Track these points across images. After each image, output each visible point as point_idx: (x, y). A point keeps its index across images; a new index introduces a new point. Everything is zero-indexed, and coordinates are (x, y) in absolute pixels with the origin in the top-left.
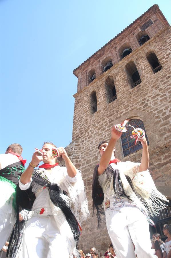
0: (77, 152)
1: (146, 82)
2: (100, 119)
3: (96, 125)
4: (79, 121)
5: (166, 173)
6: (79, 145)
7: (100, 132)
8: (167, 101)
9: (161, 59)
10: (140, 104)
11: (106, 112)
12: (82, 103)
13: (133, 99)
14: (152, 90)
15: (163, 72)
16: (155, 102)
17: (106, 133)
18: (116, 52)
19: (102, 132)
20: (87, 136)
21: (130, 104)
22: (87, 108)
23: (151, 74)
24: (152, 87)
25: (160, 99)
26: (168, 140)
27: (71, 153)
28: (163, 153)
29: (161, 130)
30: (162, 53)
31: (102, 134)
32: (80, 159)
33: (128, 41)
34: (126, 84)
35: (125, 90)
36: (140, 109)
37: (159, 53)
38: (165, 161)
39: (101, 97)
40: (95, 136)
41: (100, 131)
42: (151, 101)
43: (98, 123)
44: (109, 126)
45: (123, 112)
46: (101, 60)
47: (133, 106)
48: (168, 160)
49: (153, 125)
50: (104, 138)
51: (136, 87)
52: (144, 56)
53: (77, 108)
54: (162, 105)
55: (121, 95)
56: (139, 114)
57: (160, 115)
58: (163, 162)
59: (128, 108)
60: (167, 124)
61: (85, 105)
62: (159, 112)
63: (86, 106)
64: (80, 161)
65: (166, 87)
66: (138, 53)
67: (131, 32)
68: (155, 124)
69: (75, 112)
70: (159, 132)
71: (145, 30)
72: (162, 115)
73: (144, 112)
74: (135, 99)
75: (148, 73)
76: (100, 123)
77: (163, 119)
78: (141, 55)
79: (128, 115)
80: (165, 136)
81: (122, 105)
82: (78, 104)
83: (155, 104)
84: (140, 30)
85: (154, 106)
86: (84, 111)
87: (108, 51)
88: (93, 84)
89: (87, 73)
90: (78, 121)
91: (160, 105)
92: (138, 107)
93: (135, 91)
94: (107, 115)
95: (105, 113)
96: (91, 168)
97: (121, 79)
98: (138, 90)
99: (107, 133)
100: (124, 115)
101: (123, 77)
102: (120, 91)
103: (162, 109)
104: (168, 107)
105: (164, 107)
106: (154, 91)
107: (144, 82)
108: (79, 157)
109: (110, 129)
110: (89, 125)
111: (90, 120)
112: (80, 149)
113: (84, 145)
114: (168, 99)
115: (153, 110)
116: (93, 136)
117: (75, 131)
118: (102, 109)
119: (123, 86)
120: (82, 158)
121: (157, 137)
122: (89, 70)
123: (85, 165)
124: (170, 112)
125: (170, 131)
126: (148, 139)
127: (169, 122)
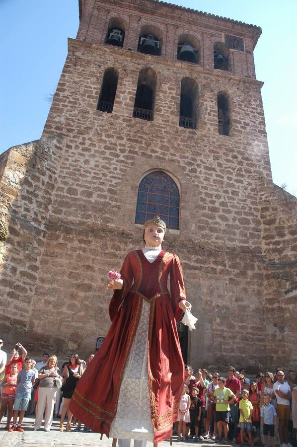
0: (55, 159)
1: (205, 136)
2: (114, 132)
3: (104, 138)
4: (70, 102)
5: (192, 280)
6: (60, 149)
7: (107, 155)
8: (222, 187)
9: (236, 121)
10: (186, 160)
11: (128, 128)
12: (83, 70)
13: (179, 145)
14: (209, 156)
15: (231, 143)
16: (208, 176)
17: (119, 164)
18: (175, 35)
19: (111, 157)
20: (81, 143)
21: (171, 149)
22: (95, 91)
23: (215, 129)
24: (211, 151)
25: (214, 177)
26: (206, 240)
27: (45, 157)
28: (196, 253)
29: (202, 220)
30: (239, 113)
31: (111, 162)
32: (56, 176)
33: (199, 37)
34: (176, 110)
35: (171, 118)
36: (184, 169)
37: (237, 110)
38: (195, 264)
39: (126, 94)
40: (97, 154)
41: (108, 152)
42: (203, 171)
43: (109, 136)
44: (127, 157)
45: (157, 152)
46: (144, 22)
47: (174, 155)
48: (198, 265)
49: (194, 206)
50: (112, 170)
51: (188, 130)
52: (216, 92)
53: (70, 72)
54: (214, 187)
55: (161, 122)
56: (181, 176)
57: (208, 199)
58: (192, 264)
59: (166, 152)
60: (211, 218)
61: (89, 81)
62: (207, 194)
63: (93, 86)
64: (56, 179)
65: (226, 168)
66: (209, 78)
67: (211, 28)
68: (197, 207)
69: (63, 76)
70: (199, 221)
71: (230, 49)
72: (210, 202)
73: (188, 179)
74: (181, 147)
75: (211, 124)
76: (113, 140)
77: (209, 207)
78: (212, 85)
79: (163, 165)
80: (204, 232)
81: (159, 140)
82: (75, 65)
83: (207, 179)
84: (223, 40)
85: (204, 182)
86: (86, 91)
87: (162, 15)
88: (117, 55)
89: (109, 17)
90: (68, 100)
91: (212, 186)
92: (182, 164)
93: (185, 135)
94: (129, 135)
95: (124, 128)
96: (74, 204)
97: (170, 93)
98: (189, 138)
99: (119, 166)
100: (157, 157)
101: (174, 95)
102: (162, 113)
103: (212, 192)
104: (220, 197)
105: (215, 193)
106: (211, 159)
107: (203, 133)
108: (56, 172)
109: (127, 163)
110: (90, 126)
111: (94, 119)
112: (60, 157)
113: (69, 156)
114: (224, 186)
115: (200, 185)
116: (93, 152)
117: (55, 115)
118: (122, 118)
119: (170, 110)
120: (60, 176)
121: (194, 226)
122: (113, 14)
123: (64, 192)
124: (220, 205)
125: (212, 230)
126: (181, 221)
127: (215, 217)
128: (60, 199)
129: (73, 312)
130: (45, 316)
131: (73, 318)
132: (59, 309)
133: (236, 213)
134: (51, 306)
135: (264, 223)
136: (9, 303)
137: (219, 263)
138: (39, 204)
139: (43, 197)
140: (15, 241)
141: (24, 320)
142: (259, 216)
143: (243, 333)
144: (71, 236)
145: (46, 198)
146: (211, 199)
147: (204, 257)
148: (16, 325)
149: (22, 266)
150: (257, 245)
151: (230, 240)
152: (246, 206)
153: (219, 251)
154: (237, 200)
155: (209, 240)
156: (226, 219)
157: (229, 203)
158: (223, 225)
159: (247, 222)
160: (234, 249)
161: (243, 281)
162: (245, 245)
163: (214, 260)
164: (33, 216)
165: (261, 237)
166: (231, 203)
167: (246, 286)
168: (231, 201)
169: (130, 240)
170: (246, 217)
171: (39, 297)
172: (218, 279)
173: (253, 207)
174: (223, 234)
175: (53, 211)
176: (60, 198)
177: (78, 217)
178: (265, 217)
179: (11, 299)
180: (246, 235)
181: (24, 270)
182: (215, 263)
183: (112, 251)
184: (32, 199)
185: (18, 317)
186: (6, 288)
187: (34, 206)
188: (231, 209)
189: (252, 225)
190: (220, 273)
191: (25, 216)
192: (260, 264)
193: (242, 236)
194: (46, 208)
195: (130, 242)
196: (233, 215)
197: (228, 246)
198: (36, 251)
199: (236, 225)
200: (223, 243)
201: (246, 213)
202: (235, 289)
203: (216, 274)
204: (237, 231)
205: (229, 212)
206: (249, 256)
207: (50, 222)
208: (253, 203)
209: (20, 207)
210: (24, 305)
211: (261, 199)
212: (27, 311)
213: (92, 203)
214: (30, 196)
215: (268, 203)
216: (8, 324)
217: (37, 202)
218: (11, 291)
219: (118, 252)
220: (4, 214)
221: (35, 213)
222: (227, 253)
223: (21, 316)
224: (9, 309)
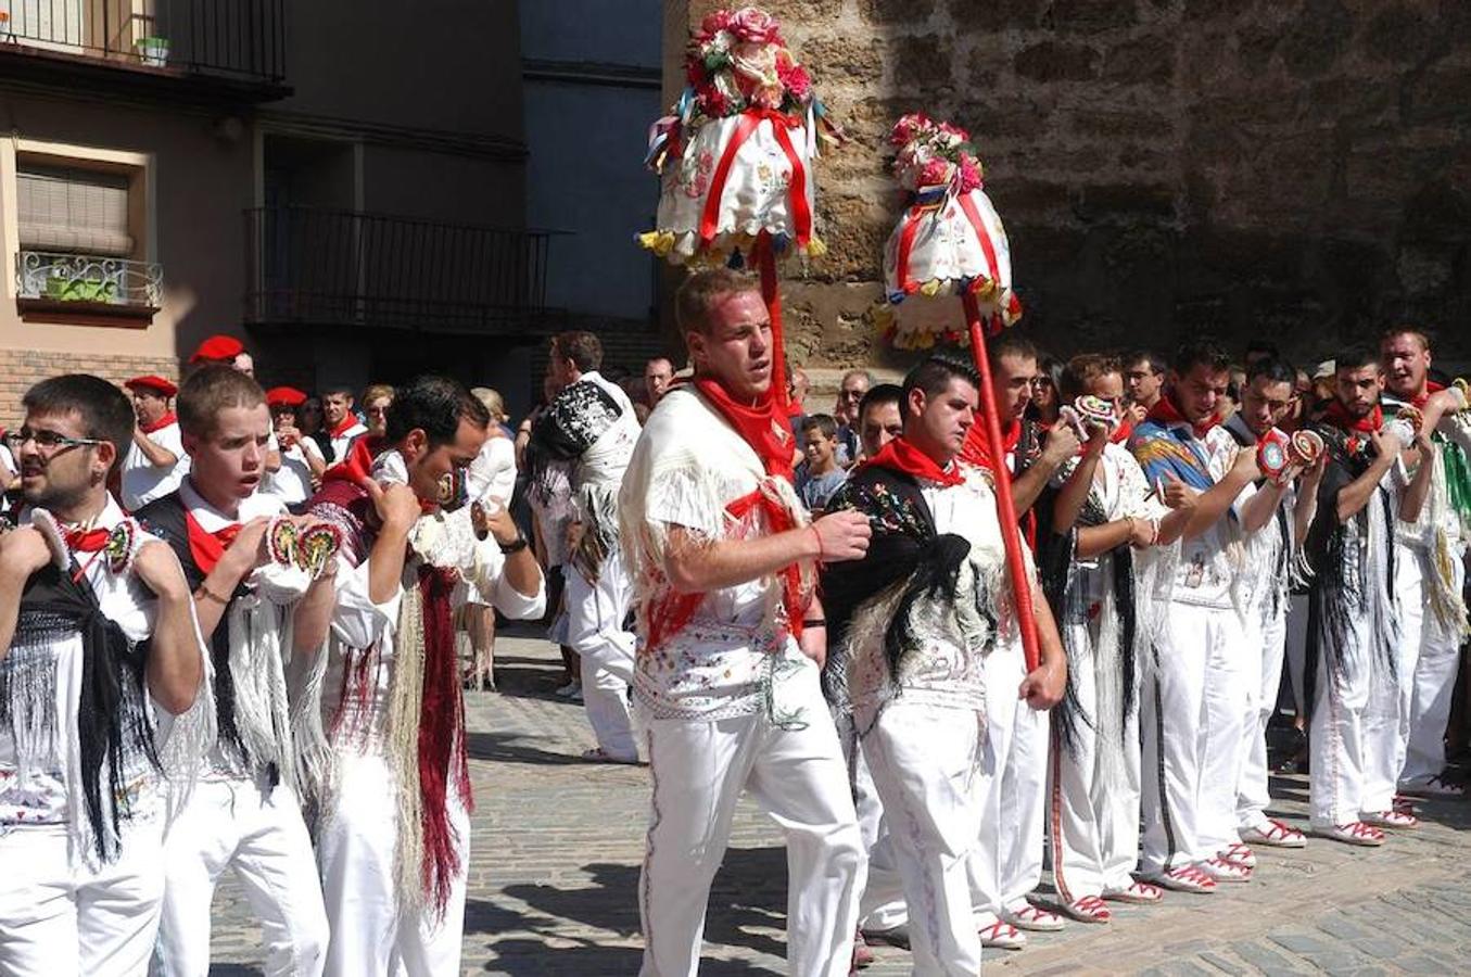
129: (1404, 68)
130: (1255, 129)
131: (1404, 101)
132: (1324, 67)
136: (1039, 114)
141: (1151, 178)
148: (1114, 216)
171: (1209, 28)
179: (1046, 89)
185: (1109, 174)
186: (1004, 36)
210: (1132, 99)
212: (1161, 127)
218: (1034, 39)
223: (1127, 161)
224: (1045, 143)
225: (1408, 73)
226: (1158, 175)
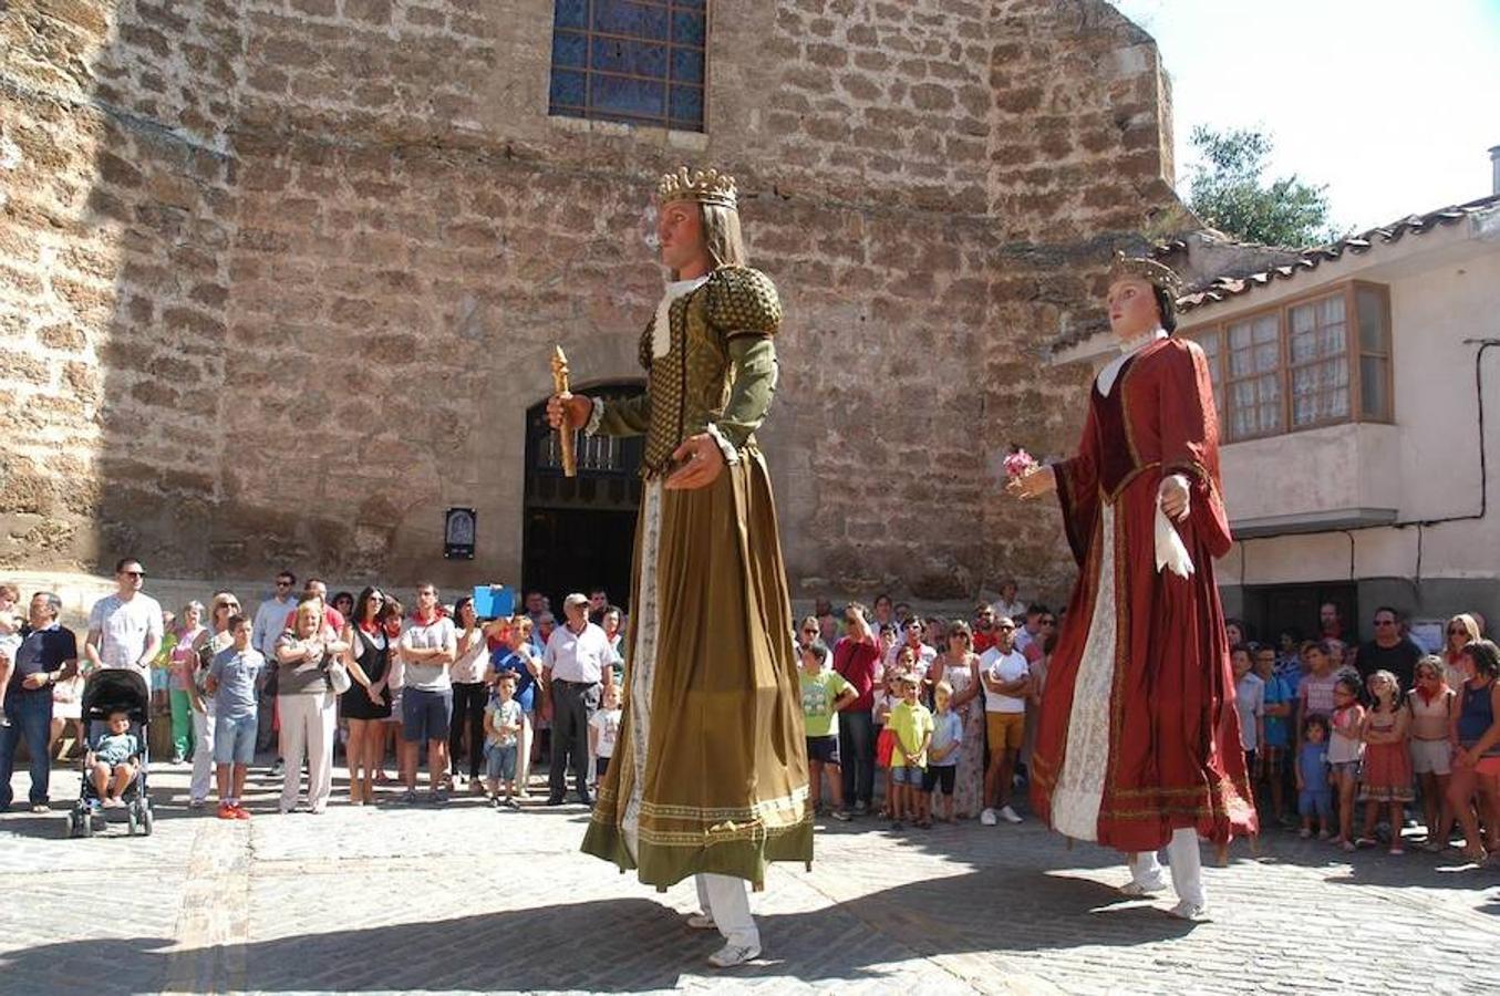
26: (798, 168)
28: (764, 216)
29: (784, 95)
38: (762, 255)
48: (772, 257)
49: (757, 42)
57: (808, 18)
60: (816, 86)
68: (767, 47)
70: (775, 100)
72: (815, 27)
77: (809, 48)
80: (791, 139)
104: (852, 9)
121: (755, 118)
123: (282, 5)
124: (850, 39)
125: (819, 130)
126: (710, 101)
127: (829, 81)
128: (271, 34)
129: (361, 435)
130: (269, 452)
131: (361, 451)
132: (314, 427)
133: (906, 66)
134: (284, 417)
135: (1001, 104)
137: (840, 248)
138: (197, 57)
139: (207, 29)
140: (129, 204)
141: (202, 470)
142: (985, 80)
143: (912, 476)
144: (328, 173)
145: (216, 30)
146: (817, 16)
147: (790, 229)
148: (180, 489)
149: (168, 291)
150: (970, 184)
151: (883, 165)
152: (940, 40)
153: (840, 206)
154: (910, 17)
155: (810, 165)
156: (869, 91)
157: (881, 28)
158: (857, 115)
159: (943, 100)
160: (893, 197)
161: (917, 304)
162: (931, 182)
163: (823, 237)
164: (182, 105)
165: (988, 155)
166: (889, 29)
167: (927, 325)
168: (888, 21)
169: (537, 175)
170: (939, 81)
171: (241, 392)
172: (835, 302)
173: (965, 43)
174: (858, 143)
175: (252, 82)
176: (270, 26)
177: (345, 98)
178: (1007, 83)
179: (149, 408)
180: (935, 148)
181: (176, 304)
182: (829, 246)
183: (477, 217)
184: (164, 39)
185: (180, 465)
186: (126, 373)
187: (175, 66)
188: (890, 52)
189: (959, 112)
190: (843, 281)
191: (149, 107)
192: (978, 248)
193: (923, 153)
194: (225, 72)
195: (537, 184)
196: (892, 75)
197: (874, 186)
198: (211, 235)
199: (904, 112)
200: (855, 177)
201: (938, 68)
202: (891, 332)
203: (831, 286)
204: (906, 134)
205: (881, 63)
206: (940, 219)
207: (246, 122)
208: (965, 29)
209: (124, 71)
210: (195, 424)
211: (995, 12)
212: (209, 442)
213: (391, 43)
214: (155, 27)
215: (1018, 30)
216: (150, 487)
217: (185, 47)
218: (144, 379)
219: (498, 222)
220: (69, 107)
221: (186, 93)
222: (868, 212)
223: (190, 458)
224: (147, 441)
225: (364, 438)
226: (206, 469)
